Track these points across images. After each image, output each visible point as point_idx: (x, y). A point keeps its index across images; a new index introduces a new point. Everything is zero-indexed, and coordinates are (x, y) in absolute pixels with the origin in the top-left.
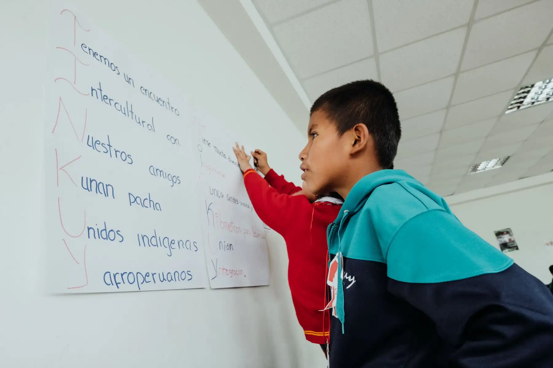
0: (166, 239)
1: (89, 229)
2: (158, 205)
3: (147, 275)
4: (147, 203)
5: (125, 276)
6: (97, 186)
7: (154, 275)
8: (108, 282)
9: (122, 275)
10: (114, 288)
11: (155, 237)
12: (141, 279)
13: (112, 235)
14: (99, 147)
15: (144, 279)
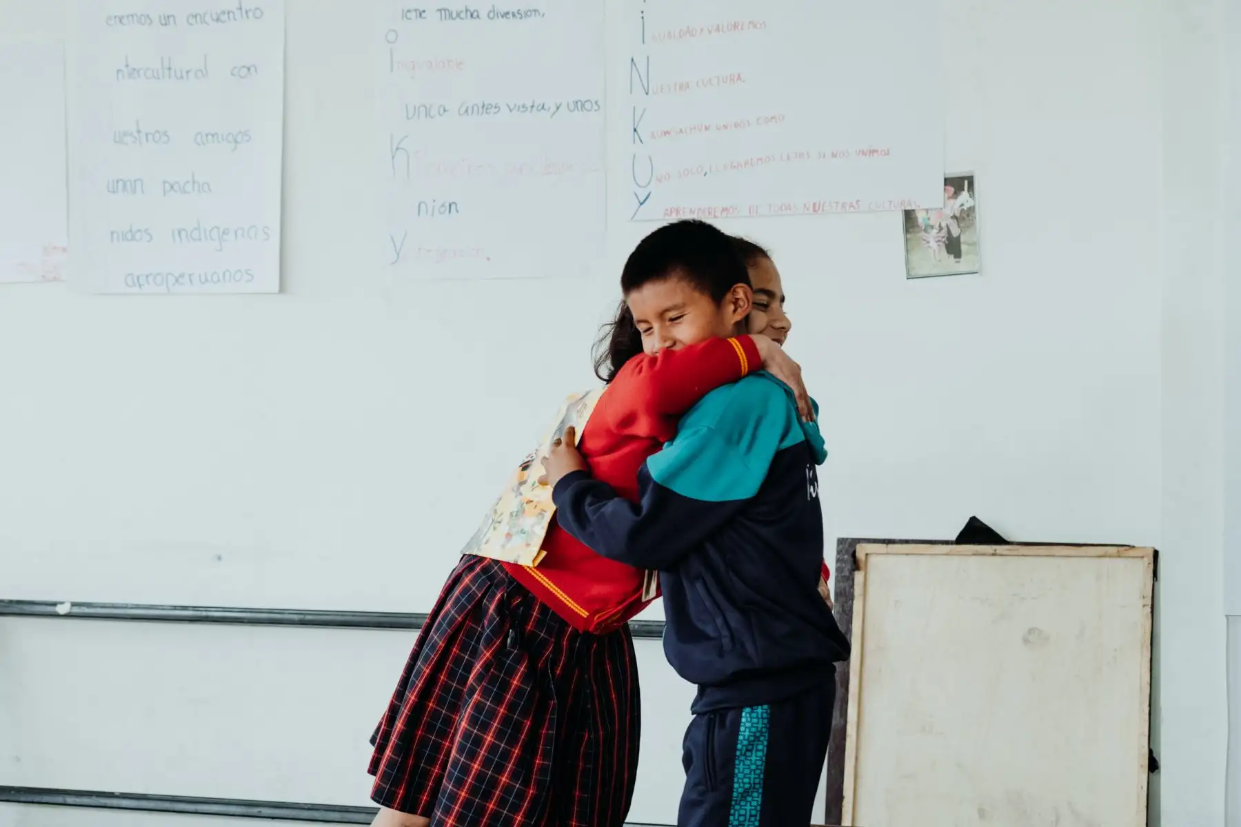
0: (216, 230)
1: (112, 233)
2: (206, 186)
3: (182, 276)
4: (189, 187)
5: (151, 278)
6: (125, 185)
7: (192, 277)
8: (130, 283)
9: (147, 276)
10: (136, 289)
11: (197, 229)
12: (171, 280)
13: (138, 236)
14: (128, 139)
15: (177, 281)
